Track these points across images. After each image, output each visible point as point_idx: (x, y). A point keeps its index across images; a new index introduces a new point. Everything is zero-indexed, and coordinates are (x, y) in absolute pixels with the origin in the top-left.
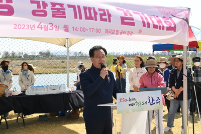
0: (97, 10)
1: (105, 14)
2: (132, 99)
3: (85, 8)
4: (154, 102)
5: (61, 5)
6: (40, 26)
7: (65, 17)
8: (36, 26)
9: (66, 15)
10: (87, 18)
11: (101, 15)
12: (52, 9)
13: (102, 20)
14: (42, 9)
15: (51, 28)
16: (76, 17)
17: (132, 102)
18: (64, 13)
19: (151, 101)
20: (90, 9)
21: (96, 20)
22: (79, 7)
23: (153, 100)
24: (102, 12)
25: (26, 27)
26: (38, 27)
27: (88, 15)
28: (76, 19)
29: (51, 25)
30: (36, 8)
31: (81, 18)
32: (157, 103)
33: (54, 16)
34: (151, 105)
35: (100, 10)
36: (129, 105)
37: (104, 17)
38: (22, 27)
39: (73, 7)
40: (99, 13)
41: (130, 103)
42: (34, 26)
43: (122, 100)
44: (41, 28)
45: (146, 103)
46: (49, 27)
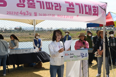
0: (53, 4)
1: (57, 6)
2: (72, 54)
3: (46, 3)
4: (84, 56)
6: (21, 13)
7: (35, 8)
9: (36, 7)
10: (47, 8)
11: (56, 7)
12: (28, 3)
13: (56, 9)
14: (22, 3)
15: (27, 14)
18: (34, 6)
19: (82, 55)
20: (49, 3)
21: (52, 9)
22: (43, 2)
23: (83, 55)
24: (56, 5)
25: (13, 13)
26: (20, 13)
27: (48, 7)
28: (41, 9)
29: (27, 12)
30: (19, 3)
31: (44, 8)
32: (85, 56)
33: (29, 7)
34: (82, 57)
35: (55, 4)
39: (40, 2)
40: (54, 5)
41: (71, 56)
42: (18, 12)
43: (66, 55)
44: (22, 14)
45: (79, 56)
46: (26, 14)
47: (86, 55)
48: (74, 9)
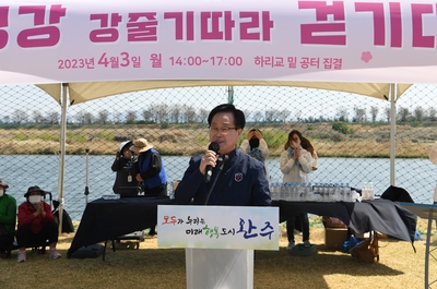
0: (235, 17)
1: (255, 24)
2: (196, 221)
3: (205, 16)
4: (253, 231)
5: (151, 16)
6: (103, 61)
7: (155, 39)
8: (96, 61)
9: (157, 35)
10: (205, 35)
11: (244, 27)
12: (128, 25)
14: (109, 26)
15: (125, 62)
16: (179, 36)
17: (194, 226)
18: (153, 31)
19: (246, 228)
20: (217, 15)
21: (229, 37)
22: (190, 15)
23: (251, 227)
24: (249, 20)
25: (79, 64)
26: (100, 63)
27: (210, 30)
29: (125, 56)
30: (99, 28)
31: (190, 37)
32: (263, 235)
33: (131, 38)
34: (246, 237)
35: (243, 15)
36: (188, 232)
37: (250, 31)
38: (73, 64)
39: (177, 16)
40: (238, 21)
41: (189, 227)
42: (92, 60)
43: (170, 220)
44: (106, 63)
45: (232, 232)
46: (121, 61)
47: (269, 230)
48: (344, 30)
